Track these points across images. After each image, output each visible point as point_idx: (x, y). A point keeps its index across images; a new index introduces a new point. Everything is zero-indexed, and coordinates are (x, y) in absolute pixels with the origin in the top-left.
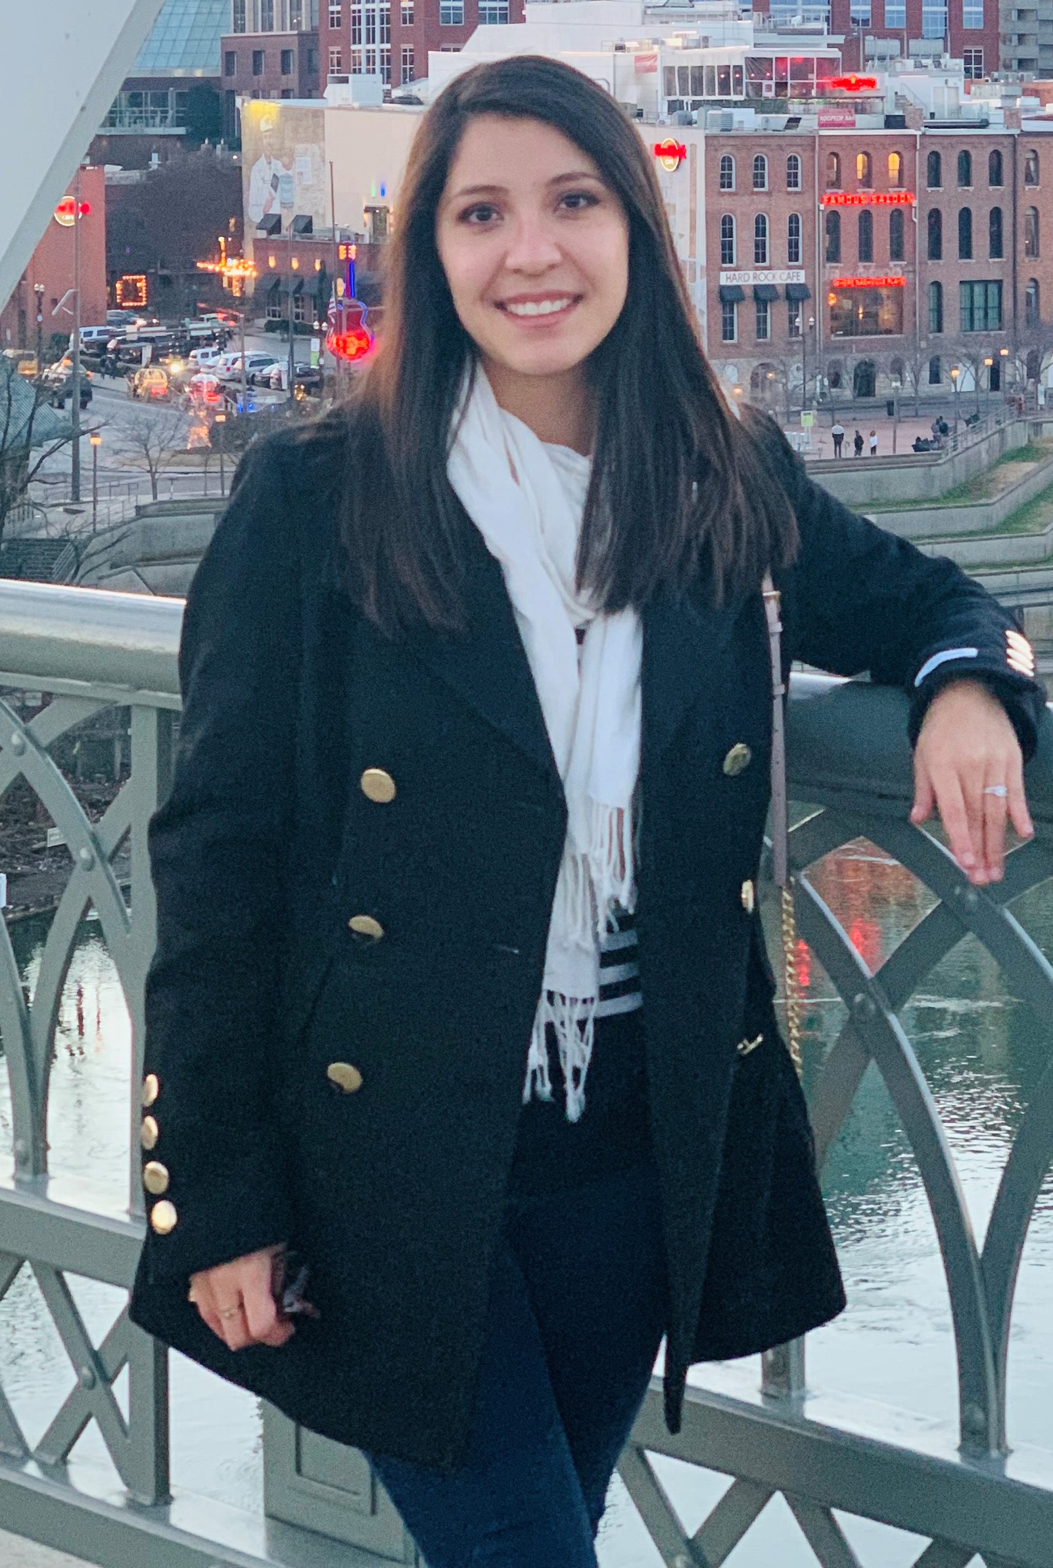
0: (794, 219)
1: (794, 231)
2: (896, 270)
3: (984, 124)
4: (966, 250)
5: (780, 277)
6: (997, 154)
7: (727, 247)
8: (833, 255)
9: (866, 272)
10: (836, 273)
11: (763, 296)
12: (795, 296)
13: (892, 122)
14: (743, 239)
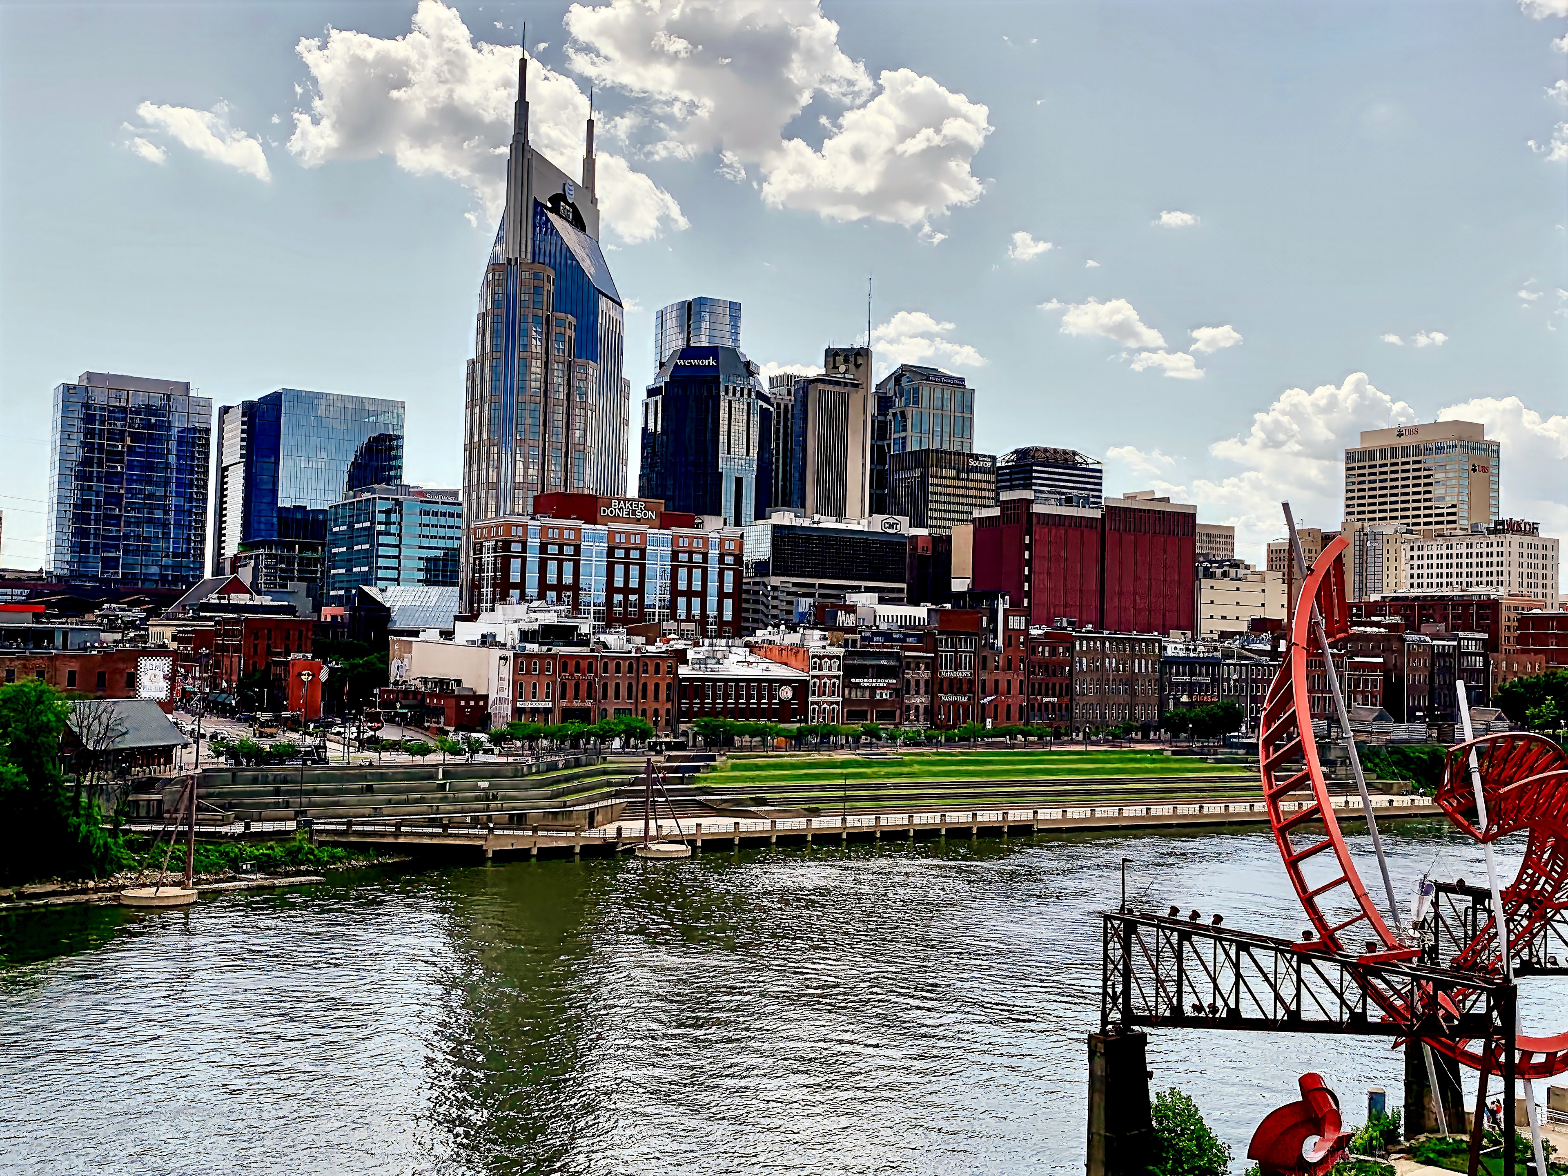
0: (548, 685)
1: (548, 687)
2: (589, 703)
3: (630, 652)
4: (617, 697)
5: (542, 705)
6: (631, 665)
7: (521, 693)
8: (563, 696)
9: (577, 704)
10: (564, 703)
11: (534, 711)
12: (547, 711)
13: (592, 650)
14: (527, 690)
